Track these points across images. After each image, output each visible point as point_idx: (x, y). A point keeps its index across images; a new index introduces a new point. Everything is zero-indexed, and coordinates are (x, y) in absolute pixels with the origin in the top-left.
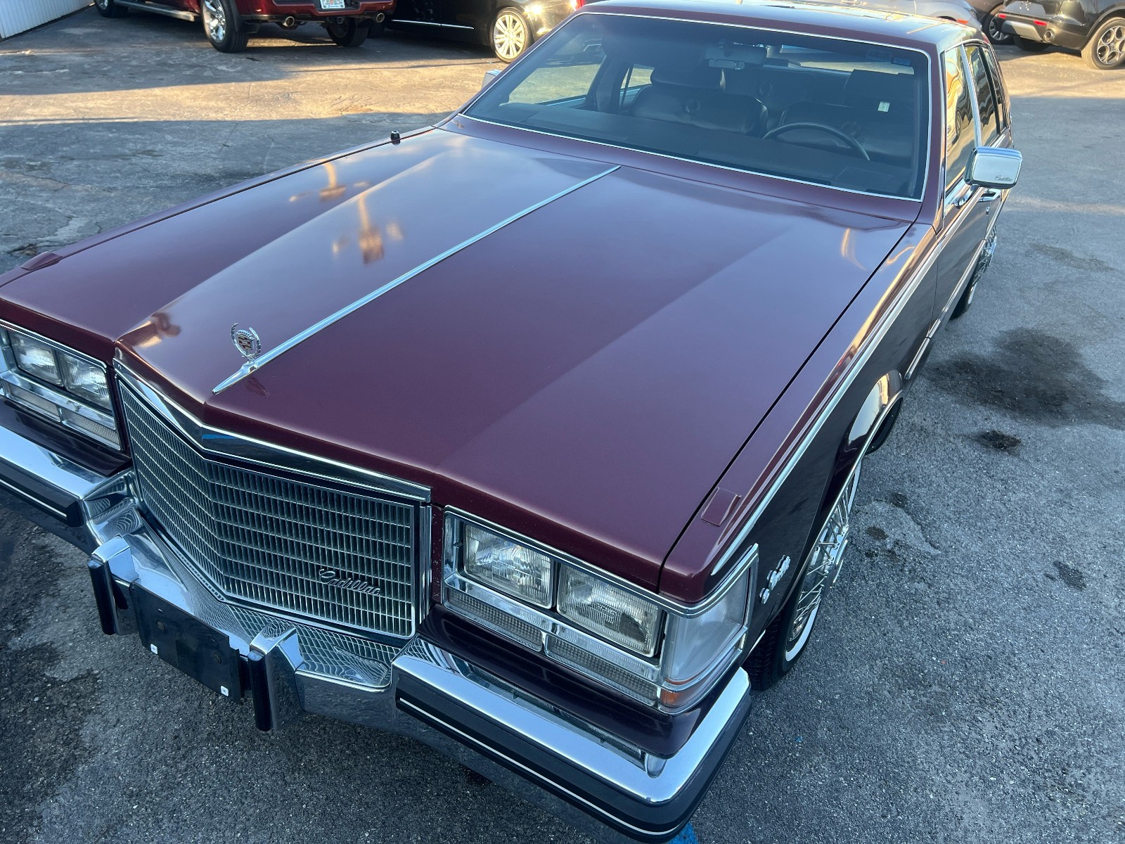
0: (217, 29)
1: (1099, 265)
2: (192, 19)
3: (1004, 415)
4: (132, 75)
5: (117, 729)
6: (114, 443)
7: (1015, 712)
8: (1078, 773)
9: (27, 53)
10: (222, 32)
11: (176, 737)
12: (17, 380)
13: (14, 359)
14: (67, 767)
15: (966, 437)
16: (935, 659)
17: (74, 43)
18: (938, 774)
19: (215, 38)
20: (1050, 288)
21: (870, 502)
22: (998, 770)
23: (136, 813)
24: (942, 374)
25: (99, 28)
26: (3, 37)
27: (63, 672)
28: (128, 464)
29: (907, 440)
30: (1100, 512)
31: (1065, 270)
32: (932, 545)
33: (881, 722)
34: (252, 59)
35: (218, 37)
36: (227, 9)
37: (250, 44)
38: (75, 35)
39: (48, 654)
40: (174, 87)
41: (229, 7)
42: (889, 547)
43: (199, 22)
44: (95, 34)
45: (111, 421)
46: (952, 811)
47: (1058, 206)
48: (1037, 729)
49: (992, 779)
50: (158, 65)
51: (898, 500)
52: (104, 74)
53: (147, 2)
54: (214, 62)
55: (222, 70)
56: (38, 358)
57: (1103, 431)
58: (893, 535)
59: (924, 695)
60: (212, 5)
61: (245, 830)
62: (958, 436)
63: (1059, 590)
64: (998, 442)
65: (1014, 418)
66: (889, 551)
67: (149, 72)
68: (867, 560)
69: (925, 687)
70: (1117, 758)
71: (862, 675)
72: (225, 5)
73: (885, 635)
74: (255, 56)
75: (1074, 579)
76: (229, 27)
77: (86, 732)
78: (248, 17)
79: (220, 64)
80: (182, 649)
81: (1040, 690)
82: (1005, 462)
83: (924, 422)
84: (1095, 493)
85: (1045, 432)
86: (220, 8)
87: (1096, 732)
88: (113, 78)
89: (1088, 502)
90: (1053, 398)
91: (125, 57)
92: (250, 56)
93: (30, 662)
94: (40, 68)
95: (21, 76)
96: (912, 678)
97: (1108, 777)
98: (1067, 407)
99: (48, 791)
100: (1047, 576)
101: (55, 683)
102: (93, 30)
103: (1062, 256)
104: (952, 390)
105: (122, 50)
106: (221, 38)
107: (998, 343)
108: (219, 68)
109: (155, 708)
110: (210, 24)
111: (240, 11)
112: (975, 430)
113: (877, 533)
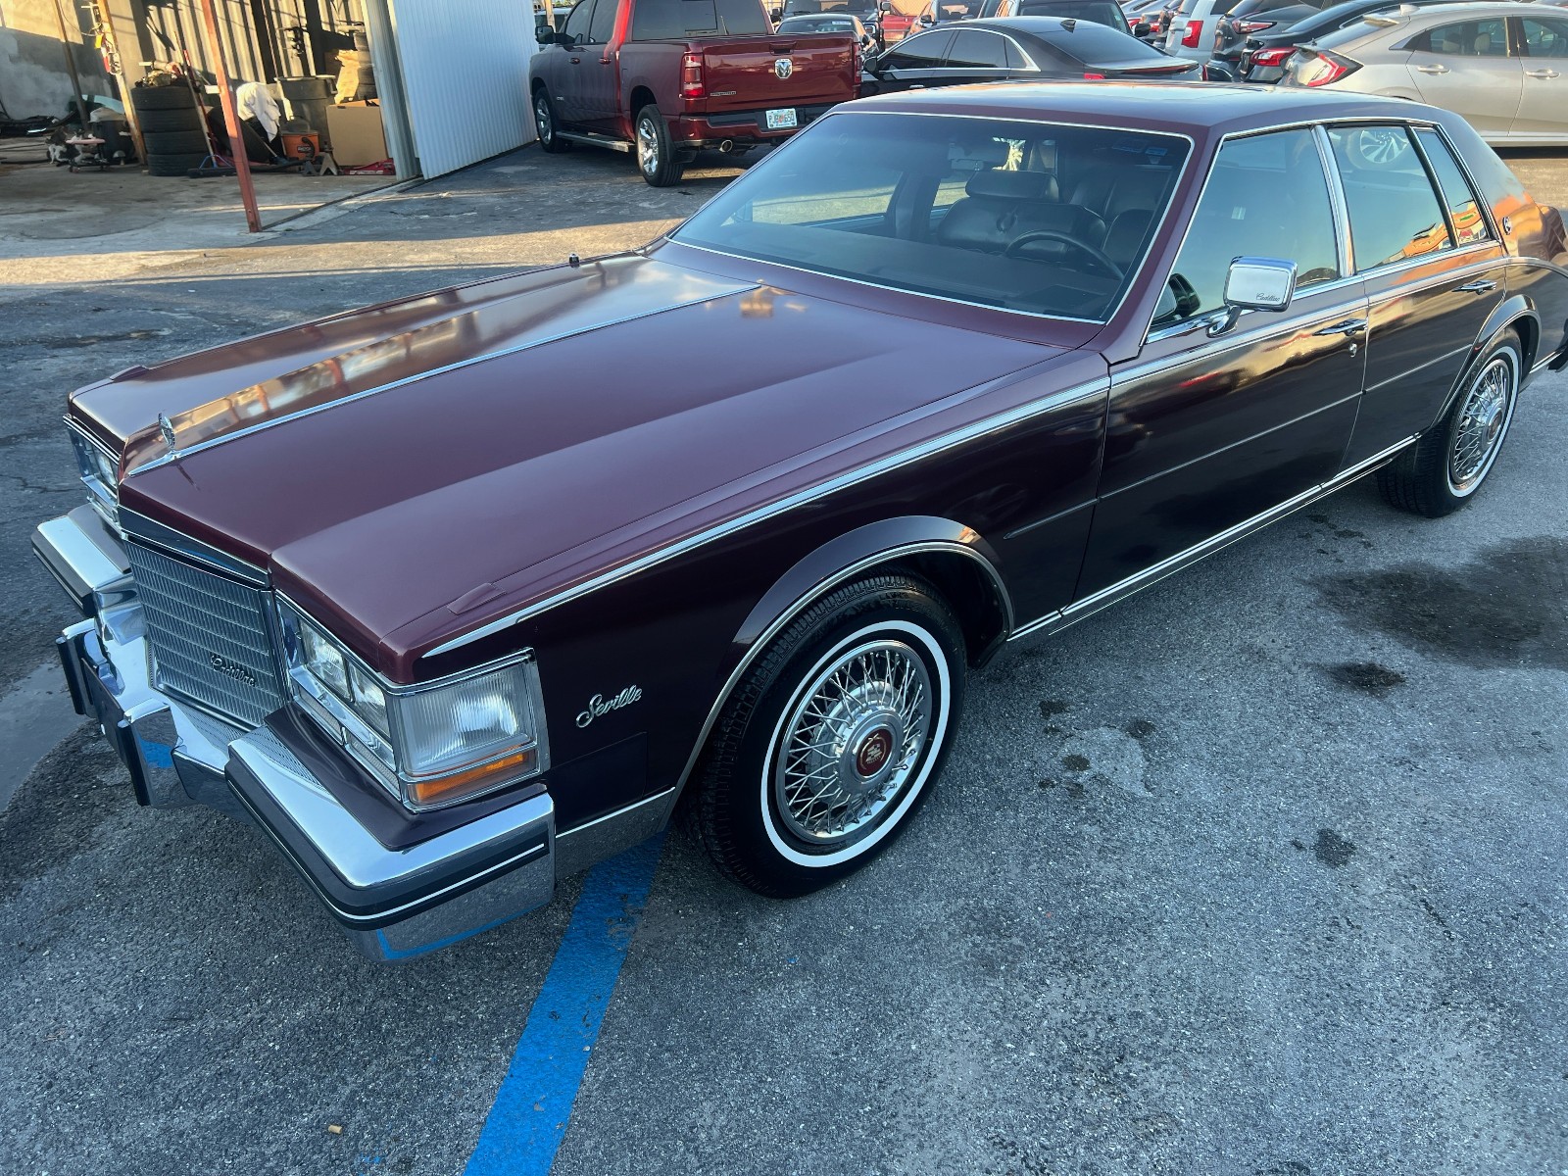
0: (650, 161)
2: (626, 150)
3: (1409, 647)
4: (540, 217)
5: (124, 830)
7: (1104, 984)
8: (1138, 1065)
9: (445, 195)
10: (655, 163)
11: (167, 845)
14: (66, 855)
15: (1319, 668)
16: (1040, 909)
17: (500, 182)
18: (942, 1028)
19: (647, 171)
21: (1097, 726)
22: (1026, 1038)
23: (96, 900)
24: (1355, 588)
25: (535, 165)
26: (426, 178)
29: (1224, 664)
30: (1460, 780)
32: (1147, 787)
33: (914, 961)
34: (685, 193)
35: (650, 169)
36: (660, 136)
37: (686, 176)
38: (502, 174)
40: (577, 229)
41: (663, 133)
42: (1080, 780)
44: (527, 172)
46: (928, 1068)
48: (1121, 1007)
49: (1009, 1045)
50: (575, 204)
51: (1140, 729)
52: (512, 216)
53: (590, 134)
54: (638, 198)
55: (643, 208)
58: (1099, 767)
59: (993, 945)
60: (647, 132)
61: (175, 931)
62: (1307, 665)
63: (1301, 867)
64: (1367, 679)
65: (1422, 652)
66: (1077, 785)
67: (560, 213)
68: (1036, 790)
69: (1001, 936)
70: (1211, 1061)
71: (929, 909)
72: (659, 131)
73: (993, 874)
74: (690, 190)
75: (1331, 849)
76: (661, 157)
77: (99, 830)
78: (680, 143)
79: (644, 201)
81: (1161, 970)
82: (1359, 704)
83: (1270, 645)
84: (1473, 756)
85: (1460, 673)
86: (654, 135)
87: (1207, 1027)
88: (520, 220)
89: (1450, 765)
90: (1516, 630)
91: (544, 197)
92: (684, 190)
93: (91, 765)
94: (448, 211)
95: (425, 220)
96: (992, 924)
97: (1179, 1077)
98: (1529, 644)
99: (40, 871)
100: (1294, 843)
101: (100, 784)
102: (526, 168)
104: (1351, 609)
105: (543, 189)
106: (653, 170)
107: (1485, 554)
108: (641, 205)
109: (166, 819)
110: (645, 153)
111: (673, 139)
112: (1343, 660)
113: (1078, 763)
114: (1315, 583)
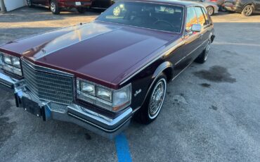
1: (236, 54)
2: (48, 8)
3: (208, 81)
4: (35, 19)
6: (21, 74)
9: (12, 14)
12: (3, 64)
13: (3, 61)
14: (9, 137)
15: (199, 84)
20: (224, 58)
21: (176, 95)
22: (191, 139)
24: (198, 74)
25: (28, 10)
26: (8, 11)
27: (10, 121)
28: (23, 78)
30: (224, 97)
31: (229, 55)
32: (187, 102)
34: (61, 16)
36: (56, 5)
37: (60, 13)
39: (8, 119)
42: (178, 103)
43: (50, 8)
45: (20, 70)
47: (230, 43)
48: (201, 132)
51: (182, 95)
52: (29, 19)
53: (39, 4)
56: (8, 60)
57: (228, 83)
58: (179, 100)
63: (212, 111)
64: (206, 85)
65: (210, 81)
67: (38, 18)
68: (173, 105)
71: (168, 123)
75: (215, 108)
76: (56, 9)
77: (13, 131)
78: (60, 7)
79: (54, 17)
80: (30, 108)
82: (206, 89)
83: (191, 82)
84: (223, 94)
85: (216, 83)
86: (54, 5)
88: (31, 19)
89: (222, 95)
90: (220, 78)
91: (34, 15)
94: (15, 17)
96: (178, 124)
98: (222, 79)
100: (210, 108)
101: (8, 123)
103: (228, 52)
104: (199, 76)
106: (54, 11)
107: (211, 68)
110: (52, 8)
111: (58, 6)
112: (202, 83)
113: (176, 100)
114: (192, 73)
